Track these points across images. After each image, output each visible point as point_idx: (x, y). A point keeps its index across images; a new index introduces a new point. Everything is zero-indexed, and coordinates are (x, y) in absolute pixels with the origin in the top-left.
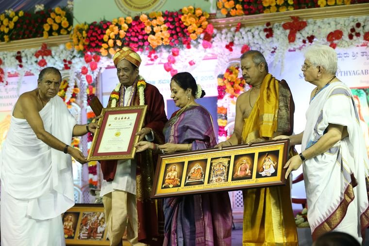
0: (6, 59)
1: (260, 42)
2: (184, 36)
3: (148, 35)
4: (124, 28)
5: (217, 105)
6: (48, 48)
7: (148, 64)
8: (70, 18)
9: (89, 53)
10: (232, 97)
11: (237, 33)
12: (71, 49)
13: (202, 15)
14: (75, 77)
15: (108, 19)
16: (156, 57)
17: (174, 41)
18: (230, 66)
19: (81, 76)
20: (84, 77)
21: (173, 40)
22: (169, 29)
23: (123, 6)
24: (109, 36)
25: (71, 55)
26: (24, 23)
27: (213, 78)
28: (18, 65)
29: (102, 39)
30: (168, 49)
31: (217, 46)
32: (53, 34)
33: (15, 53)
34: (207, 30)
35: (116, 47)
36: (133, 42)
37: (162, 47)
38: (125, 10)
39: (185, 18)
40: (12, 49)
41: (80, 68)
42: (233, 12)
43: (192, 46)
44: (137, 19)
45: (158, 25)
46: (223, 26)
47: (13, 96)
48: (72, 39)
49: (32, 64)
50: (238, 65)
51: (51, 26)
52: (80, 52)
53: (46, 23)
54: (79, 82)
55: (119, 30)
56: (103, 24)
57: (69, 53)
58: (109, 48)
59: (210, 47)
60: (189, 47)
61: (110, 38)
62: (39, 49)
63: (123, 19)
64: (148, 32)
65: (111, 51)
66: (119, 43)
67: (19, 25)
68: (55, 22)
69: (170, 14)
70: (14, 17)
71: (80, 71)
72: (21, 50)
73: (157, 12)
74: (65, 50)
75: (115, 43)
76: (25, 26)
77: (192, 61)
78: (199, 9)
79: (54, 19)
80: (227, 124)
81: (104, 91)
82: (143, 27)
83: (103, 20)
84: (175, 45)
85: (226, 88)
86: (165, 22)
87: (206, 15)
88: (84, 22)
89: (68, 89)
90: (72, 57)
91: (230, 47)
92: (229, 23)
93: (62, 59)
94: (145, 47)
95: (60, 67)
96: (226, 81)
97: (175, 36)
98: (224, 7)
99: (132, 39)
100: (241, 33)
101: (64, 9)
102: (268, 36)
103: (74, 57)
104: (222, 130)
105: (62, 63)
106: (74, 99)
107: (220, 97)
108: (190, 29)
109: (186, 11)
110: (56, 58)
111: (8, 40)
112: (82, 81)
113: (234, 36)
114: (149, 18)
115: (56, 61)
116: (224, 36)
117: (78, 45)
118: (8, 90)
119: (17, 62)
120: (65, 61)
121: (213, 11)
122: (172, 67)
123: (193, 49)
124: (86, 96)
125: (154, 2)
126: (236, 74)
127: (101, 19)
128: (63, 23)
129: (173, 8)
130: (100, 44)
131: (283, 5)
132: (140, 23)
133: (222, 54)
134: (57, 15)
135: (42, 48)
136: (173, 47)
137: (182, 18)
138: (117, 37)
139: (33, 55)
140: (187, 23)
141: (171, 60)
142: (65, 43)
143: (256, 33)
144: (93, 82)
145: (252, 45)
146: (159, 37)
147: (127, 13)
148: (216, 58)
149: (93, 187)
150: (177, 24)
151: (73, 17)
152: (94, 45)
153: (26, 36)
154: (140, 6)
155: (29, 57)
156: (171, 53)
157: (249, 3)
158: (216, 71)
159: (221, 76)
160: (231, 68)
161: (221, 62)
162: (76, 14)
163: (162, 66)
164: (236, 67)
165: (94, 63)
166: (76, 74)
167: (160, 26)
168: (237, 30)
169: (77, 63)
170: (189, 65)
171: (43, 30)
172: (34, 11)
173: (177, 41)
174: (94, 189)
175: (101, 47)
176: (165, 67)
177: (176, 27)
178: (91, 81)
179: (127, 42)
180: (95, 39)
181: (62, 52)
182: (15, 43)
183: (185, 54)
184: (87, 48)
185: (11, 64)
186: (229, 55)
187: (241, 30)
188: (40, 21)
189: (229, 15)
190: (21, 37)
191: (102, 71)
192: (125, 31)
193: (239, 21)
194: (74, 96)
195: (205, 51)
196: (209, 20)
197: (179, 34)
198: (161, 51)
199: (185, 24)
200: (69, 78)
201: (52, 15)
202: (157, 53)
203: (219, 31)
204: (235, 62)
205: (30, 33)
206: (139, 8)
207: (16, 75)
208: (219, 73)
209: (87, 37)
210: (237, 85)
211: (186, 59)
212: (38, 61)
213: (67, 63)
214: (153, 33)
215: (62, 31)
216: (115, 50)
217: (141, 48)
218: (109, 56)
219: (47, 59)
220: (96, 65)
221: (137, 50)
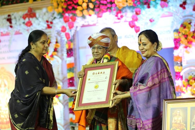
5: (173, 55)
6: (33, 11)
7: (115, 23)
9: (67, 15)
10: (186, 47)
12: (52, 12)
14: (56, 35)
16: (122, 17)
17: (136, 3)
18: (184, 22)
19: (61, 33)
20: (63, 34)
24: (83, 0)
25: (52, 16)
27: (170, 32)
28: (9, 26)
29: (77, 3)
30: (131, 9)
31: (172, 5)
33: (6, 16)
35: (89, 9)
36: (103, 4)
37: (127, 8)
40: (4, 13)
41: (60, 27)
43: (151, 6)
47: (6, 52)
48: (52, 3)
49: (20, 25)
50: (190, 21)
52: (59, 14)
54: (59, 38)
57: (50, 15)
58: (83, 10)
59: (167, 6)
60: (149, 7)
61: (83, 2)
62: (26, 12)
65: (85, 12)
66: (91, 6)
71: (60, 29)
72: (11, 14)
74: (47, 13)
75: (88, 6)
77: (151, 19)
80: (182, 70)
81: (80, 46)
84: (138, 6)
85: (181, 40)
89: (51, 45)
90: (53, 18)
91: (183, 6)
93: (45, 20)
94: (113, 8)
95: (44, 27)
96: (180, 35)
103: (55, 18)
104: (178, 75)
105: (45, 23)
106: (56, 53)
107: (176, 48)
110: (40, 19)
112: (62, 38)
115: (40, 22)
119: (8, 24)
120: (47, 21)
122: (135, 24)
123: (152, 8)
124: (65, 50)
126: (189, 28)
130: (75, 7)
133: (176, 12)
135: (29, 11)
136: (136, 8)
138: (90, 0)
139: (21, 17)
141: (135, 18)
142: (47, 7)
144: (70, 39)
148: (172, 16)
149: (73, 125)
152: (70, 8)
153: (15, 2)
155: (17, 19)
156: (135, 13)
158: (172, 27)
159: (177, 31)
160: (185, 23)
161: (176, 18)
163: (128, 23)
164: (189, 22)
165: (71, 23)
166: (56, 32)
169: (57, 23)
170: (149, 22)
173: (138, 2)
174: (74, 126)
175: (77, 9)
176: (130, 24)
178: (69, 37)
179: (98, 5)
180: (71, 3)
181: (45, 14)
182: (5, 8)
183: (146, 13)
184: (66, 10)
185: (3, 25)
186: (183, 12)
190: (10, 3)
191: (78, 29)
194: (55, 50)
195: (163, 10)
198: (126, 11)
200: (51, 36)
202: (123, 13)
204: (188, 19)
207: (7, 34)
208: (175, 28)
209: (65, 1)
210: (190, 38)
211: (147, 17)
212: (26, 22)
213: (49, 23)
216: (88, 11)
217: (109, 9)
218: (84, 17)
219: (33, 20)
220: (73, 24)
221: (107, 11)
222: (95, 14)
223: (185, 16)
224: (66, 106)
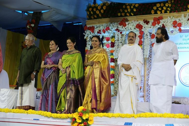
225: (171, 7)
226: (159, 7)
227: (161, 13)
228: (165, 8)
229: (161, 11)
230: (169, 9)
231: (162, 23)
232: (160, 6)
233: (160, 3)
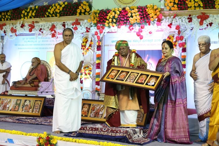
0: (57, 25)
1: (185, 24)
2: (147, 19)
3: (129, 17)
4: (118, 13)
6: (79, 21)
7: (128, 32)
8: (90, 7)
9: (99, 25)
11: (174, 19)
12: (90, 22)
13: (157, 9)
14: (91, 36)
15: (109, 8)
16: (133, 29)
18: (169, 36)
19: (94, 36)
20: (96, 36)
21: (142, 20)
22: (140, 15)
23: (117, 2)
24: (110, 17)
26: (68, 8)
29: (106, 18)
30: (139, 25)
31: (164, 25)
32: (82, 14)
33: (62, 23)
34: (159, 17)
36: (122, 20)
37: (136, 24)
38: (118, 4)
39: (148, 10)
40: (60, 21)
42: (172, 9)
43: (151, 24)
44: (124, 9)
45: (134, 13)
46: (167, 15)
48: (91, 17)
51: (81, 10)
52: (94, 24)
53: (79, 8)
54: (93, 39)
55: (115, 14)
56: (107, 11)
57: (89, 24)
59: (160, 25)
60: (149, 25)
61: (110, 18)
62: (74, 21)
63: (117, 9)
64: (130, 16)
65: (110, 24)
66: (114, 21)
67: (65, 9)
68: (83, 8)
69: (141, 8)
70: (62, 5)
71: (94, 33)
72: (65, 22)
73: (134, 6)
74: (87, 23)
75: (112, 21)
76: (68, 10)
78: (156, 6)
79: (82, 7)
81: (105, 44)
82: (127, 13)
83: (107, 8)
86: (138, 12)
87: (159, 9)
88: (97, 9)
89: (88, 42)
90: (90, 26)
91: (170, 25)
92: (171, 14)
94: (128, 23)
95: (84, 31)
97: (143, 19)
98: (168, 5)
99: (121, 19)
100: (176, 19)
101: (87, 2)
102: (189, 22)
103: (92, 26)
105: (85, 29)
106: (90, 47)
108: (151, 16)
109: (149, 7)
110: (83, 26)
111: (59, 16)
112: (95, 38)
113: (172, 21)
114: (130, 9)
115: (82, 28)
116: (167, 20)
117: (94, 20)
118: (57, 41)
119: (63, 27)
120: (87, 28)
121: (163, 7)
122: (140, 34)
124: (96, 46)
125: (133, 1)
126: (172, 39)
127: (106, 8)
128: (87, 9)
129: (142, 5)
130: (105, 20)
131: (198, 6)
132: (126, 11)
133: (166, 29)
134: (84, 5)
135: (76, 21)
136: (142, 24)
137: (147, 10)
138: (114, 17)
139: (71, 24)
140: (149, 12)
141: (140, 30)
142: (87, 19)
143: (184, 19)
145: (181, 25)
146: (135, 19)
147: (119, 6)
148: (163, 31)
150: (144, 13)
151: (92, 6)
152: (102, 21)
153: (68, 15)
154: (126, 3)
155: (69, 25)
156: (140, 27)
157: (181, 4)
158: (162, 37)
160: (170, 36)
161: (165, 33)
162: (93, 5)
163: (135, 33)
164: (173, 36)
167: (136, 13)
168: (174, 17)
169: (93, 29)
170: (149, 33)
171: (77, 12)
172: (72, 2)
173: (144, 21)
175: (106, 22)
176: (137, 34)
177: (143, 14)
178: (99, 39)
179: (118, 20)
180: (102, 18)
181: (86, 23)
182: (62, 18)
183: (148, 28)
184: (98, 22)
185: (60, 28)
186: (170, 30)
187: (176, 18)
188: (75, 7)
189: (170, 10)
190: (65, 15)
191: (105, 34)
192: (118, 15)
193: (175, 13)
194: (90, 46)
195: (158, 27)
196: (160, 12)
197: (145, 18)
198: (135, 26)
199: (148, 13)
200: (88, 37)
201: (82, 5)
202: (133, 26)
203: (165, 18)
204: (172, 34)
205: (70, 13)
206: (125, 4)
208: (164, 38)
209: (99, 16)
211: (148, 30)
212: (74, 27)
213: (88, 29)
214: (132, 17)
215: (86, 13)
216: (112, 24)
217: (125, 24)
218: (109, 27)
219: (78, 26)
220: (102, 31)
221: (124, 25)
222: (116, 26)
223: (171, 32)
224: (94, 80)
225: (11, 15)
226: (3, 16)
227: (4, 20)
228: (7, 16)
229: (4, 19)
230: (9, 17)
231: (4, 29)
232: (4, 14)
233: (4, 12)
